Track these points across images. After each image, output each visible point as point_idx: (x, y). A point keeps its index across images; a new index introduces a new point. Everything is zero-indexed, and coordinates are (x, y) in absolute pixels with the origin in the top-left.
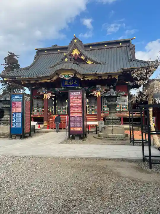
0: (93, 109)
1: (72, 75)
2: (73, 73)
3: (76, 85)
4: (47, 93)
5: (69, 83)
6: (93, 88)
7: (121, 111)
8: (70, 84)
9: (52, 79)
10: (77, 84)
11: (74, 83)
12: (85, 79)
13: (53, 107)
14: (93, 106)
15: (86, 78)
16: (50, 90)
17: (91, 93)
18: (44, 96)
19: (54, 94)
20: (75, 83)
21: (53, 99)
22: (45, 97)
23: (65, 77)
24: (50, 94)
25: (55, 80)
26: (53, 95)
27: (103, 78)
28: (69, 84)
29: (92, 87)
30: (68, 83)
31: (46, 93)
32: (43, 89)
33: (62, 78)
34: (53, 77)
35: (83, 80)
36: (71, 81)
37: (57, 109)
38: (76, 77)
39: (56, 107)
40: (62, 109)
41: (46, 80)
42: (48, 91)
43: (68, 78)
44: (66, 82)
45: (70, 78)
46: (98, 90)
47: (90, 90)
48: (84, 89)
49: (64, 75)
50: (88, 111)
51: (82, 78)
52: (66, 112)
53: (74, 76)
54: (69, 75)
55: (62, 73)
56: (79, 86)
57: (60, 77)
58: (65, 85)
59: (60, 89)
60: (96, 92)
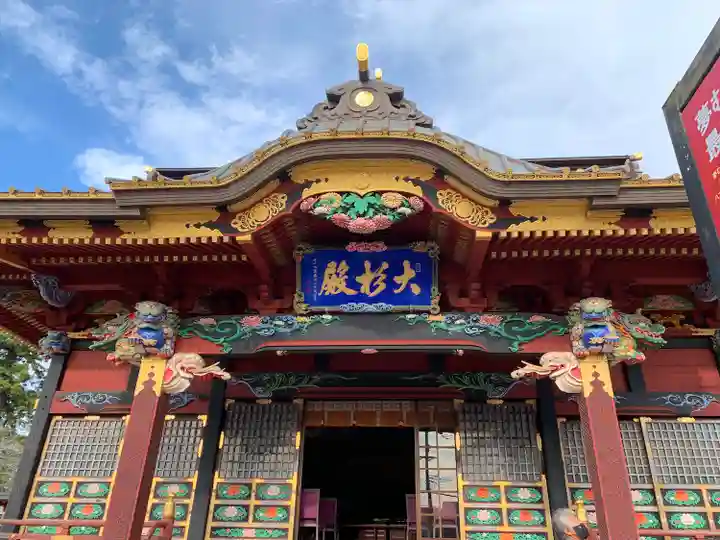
2: (416, 182)
3: (406, 297)
4: (168, 346)
5: (358, 279)
6: (545, 325)
8: (366, 289)
9: (236, 224)
10: (416, 289)
11: (397, 279)
12: (514, 230)
13: (194, 480)
14: (503, 484)
15: (519, 220)
16: (200, 328)
17: (529, 368)
18: (142, 377)
19: (227, 362)
20: (402, 280)
21: (204, 418)
22: (150, 384)
23: (345, 210)
25: (256, 236)
27: (663, 224)
28: (351, 292)
29: (538, 318)
31: (159, 345)
32: (147, 309)
33: (322, 217)
34: (250, 208)
35: (496, 236)
36: (373, 269)
37: (218, 502)
38: (435, 209)
39: (217, 480)
40: (257, 498)
41: (188, 226)
42: (185, 334)
43: (370, 218)
44: (338, 274)
45: (391, 218)
46: (600, 341)
47: (516, 344)
48: (471, 332)
49: (341, 193)
50: (463, 528)
51: (491, 219)
52: (286, 530)
53: (422, 206)
54: (381, 193)
55: (327, 180)
56: (434, 309)
57: (304, 206)
58: (325, 291)
59: (279, 326)
60: (573, 357)
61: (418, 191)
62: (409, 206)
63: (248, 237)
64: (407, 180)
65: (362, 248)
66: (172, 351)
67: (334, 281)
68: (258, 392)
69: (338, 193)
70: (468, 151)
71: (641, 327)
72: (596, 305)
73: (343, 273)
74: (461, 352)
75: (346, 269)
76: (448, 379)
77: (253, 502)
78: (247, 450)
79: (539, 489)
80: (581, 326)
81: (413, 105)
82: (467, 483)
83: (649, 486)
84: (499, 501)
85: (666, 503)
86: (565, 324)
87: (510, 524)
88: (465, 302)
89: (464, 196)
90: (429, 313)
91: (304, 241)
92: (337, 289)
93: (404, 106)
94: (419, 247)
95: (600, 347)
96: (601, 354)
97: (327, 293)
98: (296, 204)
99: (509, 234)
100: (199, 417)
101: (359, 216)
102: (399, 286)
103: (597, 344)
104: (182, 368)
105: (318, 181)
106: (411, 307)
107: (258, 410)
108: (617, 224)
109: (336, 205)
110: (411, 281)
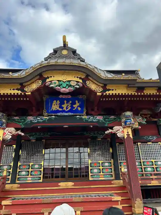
0: (101, 168)
1: (78, 82)
2: (80, 78)
4: (4, 125)
5: (63, 106)
6: (115, 119)
7: (156, 172)
8: (65, 109)
9: (26, 89)
10: (79, 109)
11: (74, 106)
13: (12, 164)
14: (101, 162)
15: (109, 90)
16: (14, 120)
17: (110, 131)
19: (22, 131)
20: (76, 106)
21: (15, 146)
23: (59, 86)
24: (12, 129)
25: (32, 93)
26: (19, 132)
27: (147, 92)
28: (60, 109)
29: (112, 117)
30: (61, 107)
31: (1, 125)
33: (52, 87)
34: (30, 84)
35: (102, 94)
36: (67, 103)
37: (20, 170)
38: (86, 86)
39: (19, 164)
40: (32, 169)
41: (10, 89)
42: (9, 122)
43: (67, 88)
44: (56, 104)
45: (73, 89)
46: (129, 123)
47: (107, 124)
48: (95, 121)
49: (58, 81)
50: (90, 174)
51: (101, 90)
52: (40, 177)
53: (82, 85)
54: (70, 81)
55: (54, 77)
56: (85, 114)
57: (47, 84)
58: (53, 109)
59: (39, 119)
60: (122, 128)
61: (81, 81)
62: (78, 85)
63: (30, 93)
64: (77, 77)
65: (64, 97)
66: (6, 127)
67: (55, 106)
68: (31, 138)
69: (57, 80)
70: (96, 70)
71: (140, 119)
72: (129, 113)
73: (58, 104)
74: (92, 126)
75: (59, 103)
76: (87, 133)
77: (30, 170)
78: (28, 155)
79: (111, 163)
80: (124, 119)
81: (79, 55)
82: (91, 162)
83: (140, 161)
84: (100, 166)
85: (144, 165)
86: (120, 119)
87: (103, 172)
88: (93, 113)
89: (94, 83)
90: (83, 115)
91: (46, 94)
92: (56, 108)
93: (76, 55)
94: (80, 97)
95: (129, 125)
96: (129, 127)
97: (53, 110)
98: (44, 83)
99: (106, 94)
100: (13, 146)
101: (63, 88)
102: (74, 108)
103: (128, 124)
104: (9, 132)
105: (51, 77)
106: (78, 114)
107: (31, 143)
108: (135, 91)
109: (57, 84)
110: (78, 106)
